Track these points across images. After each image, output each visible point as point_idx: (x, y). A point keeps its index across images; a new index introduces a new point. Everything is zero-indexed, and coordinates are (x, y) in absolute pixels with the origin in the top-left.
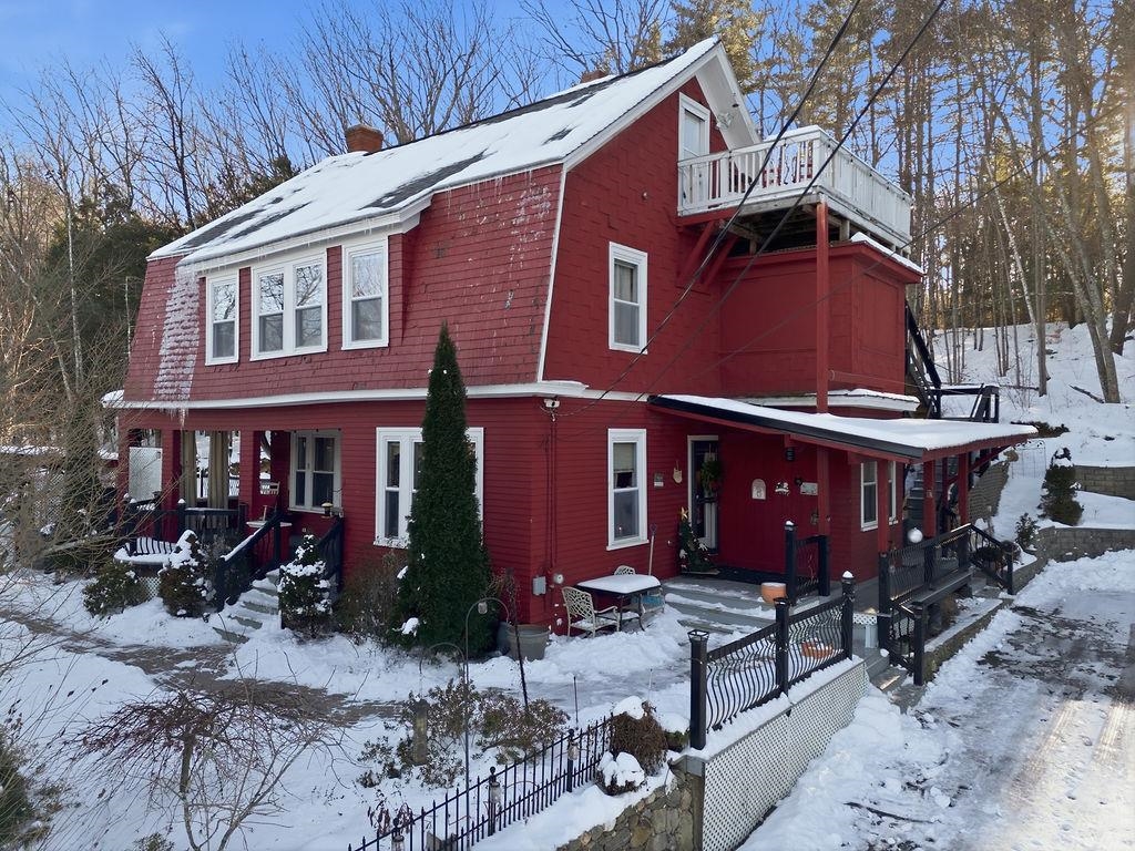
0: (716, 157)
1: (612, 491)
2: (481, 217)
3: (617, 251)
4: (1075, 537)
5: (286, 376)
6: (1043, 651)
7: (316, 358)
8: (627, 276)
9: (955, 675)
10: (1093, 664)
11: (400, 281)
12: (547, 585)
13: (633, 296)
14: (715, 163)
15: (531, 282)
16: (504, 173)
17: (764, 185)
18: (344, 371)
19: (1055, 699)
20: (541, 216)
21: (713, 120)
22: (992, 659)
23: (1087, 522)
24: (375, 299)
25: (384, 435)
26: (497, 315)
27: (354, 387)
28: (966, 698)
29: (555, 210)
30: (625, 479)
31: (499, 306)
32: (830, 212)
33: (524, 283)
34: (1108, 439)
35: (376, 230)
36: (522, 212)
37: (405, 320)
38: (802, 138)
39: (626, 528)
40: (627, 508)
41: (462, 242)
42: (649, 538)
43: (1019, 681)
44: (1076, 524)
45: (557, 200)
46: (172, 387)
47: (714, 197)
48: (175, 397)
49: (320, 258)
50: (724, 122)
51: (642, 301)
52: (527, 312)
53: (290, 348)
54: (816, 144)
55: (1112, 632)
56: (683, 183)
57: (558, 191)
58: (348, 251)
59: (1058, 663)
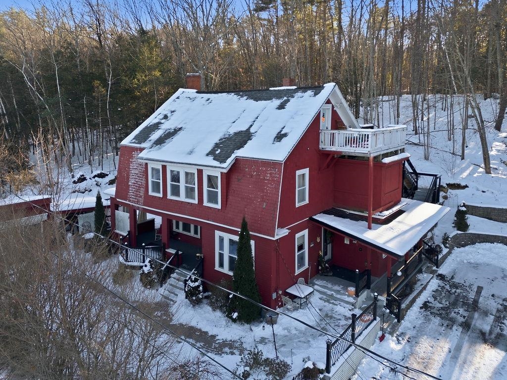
0: (334, 131)
1: (297, 254)
2: (254, 172)
3: (299, 173)
4: (465, 236)
5: (182, 208)
6: (443, 301)
7: (193, 204)
9: (411, 316)
10: (460, 309)
12: (277, 295)
13: (304, 185)
14: (333, 134)
15: (272, 202)
18: (204, 212)
19: (443, 328)
20: (275, 179)
21: (333, 108)
22: (425, 306)
23: (471, 231)
25: (218, 233)
26: (260, 209)
28: (414, 327)
29: (280, 178)
30: (301, 247)
31: (261, 206)
33: (269, 201)
34: (483, 192)
36: (269, 175)
37: (227, 202)
39: (301, 263)
40: (301, 258)
41: (247, 179)
42: (309, 265)
43: (433, 318)
44: (466, 231)
46: (135, 199)
47: (333, 146)
48: (137, 203)
50: (337, 106)
51: (307, 185)
52: (271, 212)
53: (183, 199)
55: (470, 290)
56: (322, 138)
58: (205, 172)
59: (448, 308)
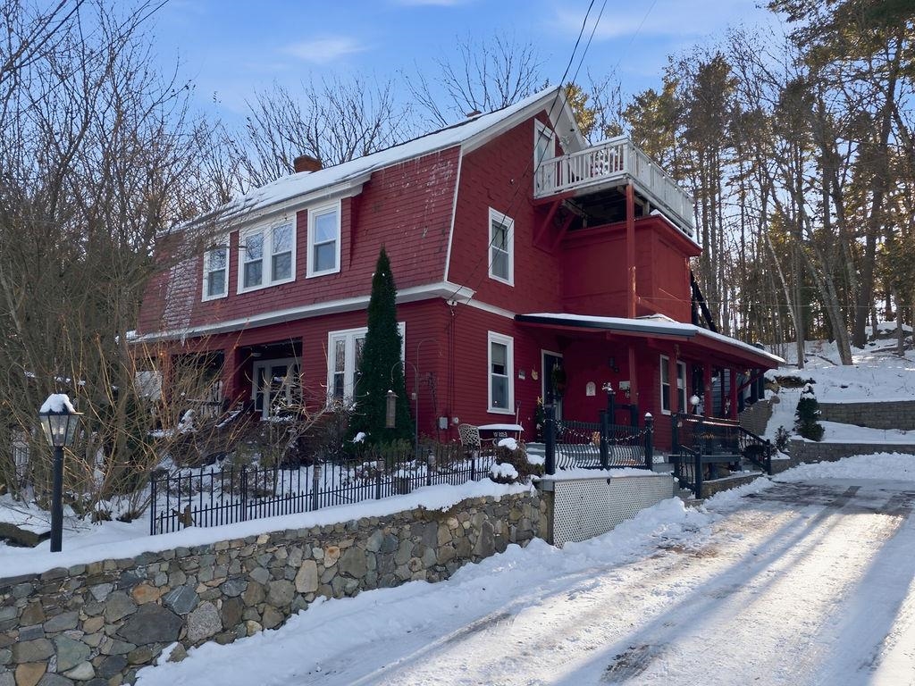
0: (558, 159)
1: (490, 374)
2: (405, 184)
3: (494, 215)
4: (818, 448)
5: (264, 301)
7: (286, 287)
8: (500, 234)
11: (349, 228)
12: (449, 424)
13: (504, 245)
14: (558, 163)
15: (440, 220)
16: (421, 154)
17: (592, 176)
18: (307, 292)
20: (447, 179)
21: (557, 141)
23: (827, 439)
24: (329, 243)
25: (333, 336)
26: (417, 243)
27: (315, 301)
29: (455, 174)
30: (499, 369)
31: (418, 237)
32: (636, 193)
33: (434, 222)
34: (843, 387)
35: (334, 196)
36: (434, 177)
37: (352, 254)
38: (615, 144)
39: (501, 402)
40: (500, 387)
41: (391, 201)
42: (515, 411)
44: (819, 440)
45: (457, 168)
46: (176, 320)
47: (558, 185)
48: (179, 326)
49: (293, 218)
50: (565, 142)
51: (510, 250)
52: (438, 238)
53: (267, 281)
54: (625, 147)
56: (538, 178)
57: (458, 162)
58: (312, 213)
